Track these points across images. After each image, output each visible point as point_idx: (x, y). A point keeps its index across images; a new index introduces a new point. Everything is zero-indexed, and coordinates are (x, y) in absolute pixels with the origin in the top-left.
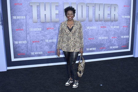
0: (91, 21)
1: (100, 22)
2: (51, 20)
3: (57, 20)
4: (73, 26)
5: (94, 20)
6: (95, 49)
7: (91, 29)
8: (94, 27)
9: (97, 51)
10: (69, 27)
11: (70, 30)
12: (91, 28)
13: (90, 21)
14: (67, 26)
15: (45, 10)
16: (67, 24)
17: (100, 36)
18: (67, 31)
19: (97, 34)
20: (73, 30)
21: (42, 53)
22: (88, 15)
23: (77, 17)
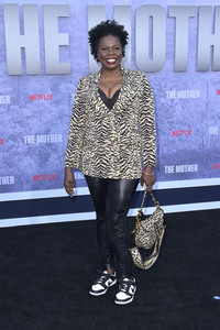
0: (183, 71)
1: (214, 75)
2: (43, 66)
3: (66, 66)
4: (119, 91)
5: (194, 68)
6: (196, 169)
7: (180, 100)
8: (194, 94)
9: (202, 175)
10: (106, 94)
11: (110, 103)
12: (182, 94)
13: (180, 70)
14: (100, 91)
15: (22, 32)
16: (101, 83)
17: (213, 125)
18: (100, 105)
19: (203, 116)
20: (118, 105)
21: (12, 182)
22: (172, 50)
23: (134, 58)
